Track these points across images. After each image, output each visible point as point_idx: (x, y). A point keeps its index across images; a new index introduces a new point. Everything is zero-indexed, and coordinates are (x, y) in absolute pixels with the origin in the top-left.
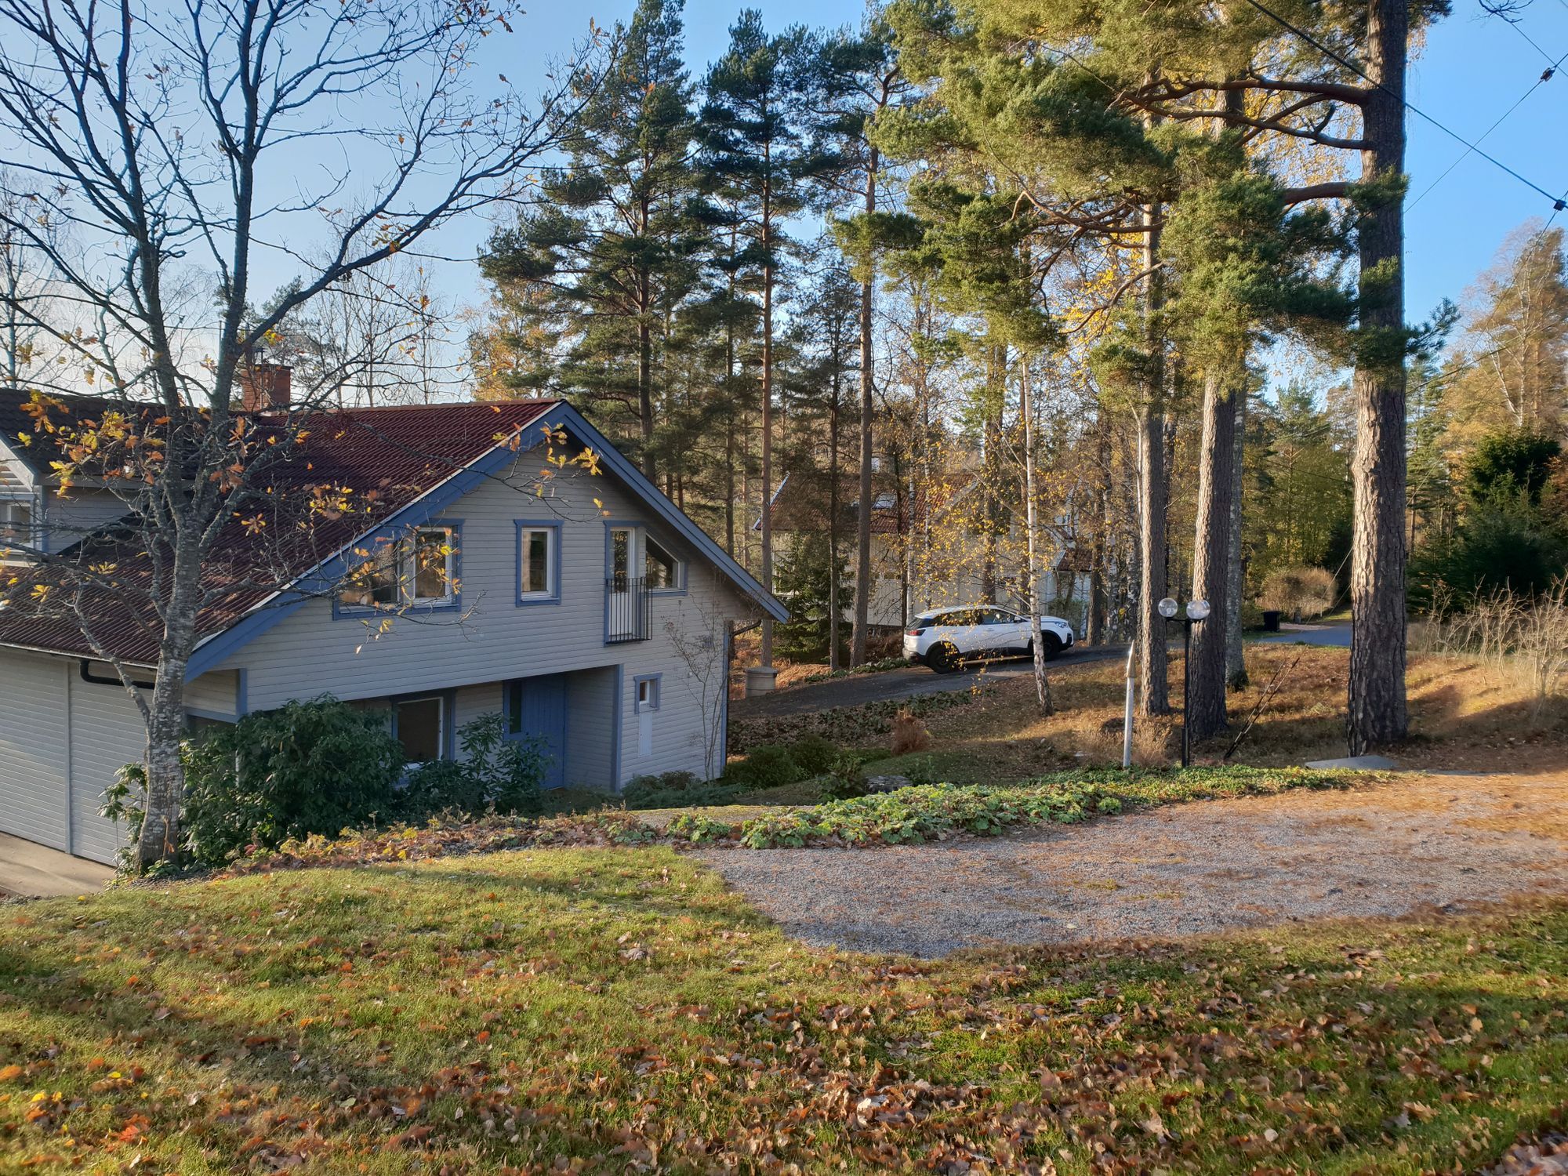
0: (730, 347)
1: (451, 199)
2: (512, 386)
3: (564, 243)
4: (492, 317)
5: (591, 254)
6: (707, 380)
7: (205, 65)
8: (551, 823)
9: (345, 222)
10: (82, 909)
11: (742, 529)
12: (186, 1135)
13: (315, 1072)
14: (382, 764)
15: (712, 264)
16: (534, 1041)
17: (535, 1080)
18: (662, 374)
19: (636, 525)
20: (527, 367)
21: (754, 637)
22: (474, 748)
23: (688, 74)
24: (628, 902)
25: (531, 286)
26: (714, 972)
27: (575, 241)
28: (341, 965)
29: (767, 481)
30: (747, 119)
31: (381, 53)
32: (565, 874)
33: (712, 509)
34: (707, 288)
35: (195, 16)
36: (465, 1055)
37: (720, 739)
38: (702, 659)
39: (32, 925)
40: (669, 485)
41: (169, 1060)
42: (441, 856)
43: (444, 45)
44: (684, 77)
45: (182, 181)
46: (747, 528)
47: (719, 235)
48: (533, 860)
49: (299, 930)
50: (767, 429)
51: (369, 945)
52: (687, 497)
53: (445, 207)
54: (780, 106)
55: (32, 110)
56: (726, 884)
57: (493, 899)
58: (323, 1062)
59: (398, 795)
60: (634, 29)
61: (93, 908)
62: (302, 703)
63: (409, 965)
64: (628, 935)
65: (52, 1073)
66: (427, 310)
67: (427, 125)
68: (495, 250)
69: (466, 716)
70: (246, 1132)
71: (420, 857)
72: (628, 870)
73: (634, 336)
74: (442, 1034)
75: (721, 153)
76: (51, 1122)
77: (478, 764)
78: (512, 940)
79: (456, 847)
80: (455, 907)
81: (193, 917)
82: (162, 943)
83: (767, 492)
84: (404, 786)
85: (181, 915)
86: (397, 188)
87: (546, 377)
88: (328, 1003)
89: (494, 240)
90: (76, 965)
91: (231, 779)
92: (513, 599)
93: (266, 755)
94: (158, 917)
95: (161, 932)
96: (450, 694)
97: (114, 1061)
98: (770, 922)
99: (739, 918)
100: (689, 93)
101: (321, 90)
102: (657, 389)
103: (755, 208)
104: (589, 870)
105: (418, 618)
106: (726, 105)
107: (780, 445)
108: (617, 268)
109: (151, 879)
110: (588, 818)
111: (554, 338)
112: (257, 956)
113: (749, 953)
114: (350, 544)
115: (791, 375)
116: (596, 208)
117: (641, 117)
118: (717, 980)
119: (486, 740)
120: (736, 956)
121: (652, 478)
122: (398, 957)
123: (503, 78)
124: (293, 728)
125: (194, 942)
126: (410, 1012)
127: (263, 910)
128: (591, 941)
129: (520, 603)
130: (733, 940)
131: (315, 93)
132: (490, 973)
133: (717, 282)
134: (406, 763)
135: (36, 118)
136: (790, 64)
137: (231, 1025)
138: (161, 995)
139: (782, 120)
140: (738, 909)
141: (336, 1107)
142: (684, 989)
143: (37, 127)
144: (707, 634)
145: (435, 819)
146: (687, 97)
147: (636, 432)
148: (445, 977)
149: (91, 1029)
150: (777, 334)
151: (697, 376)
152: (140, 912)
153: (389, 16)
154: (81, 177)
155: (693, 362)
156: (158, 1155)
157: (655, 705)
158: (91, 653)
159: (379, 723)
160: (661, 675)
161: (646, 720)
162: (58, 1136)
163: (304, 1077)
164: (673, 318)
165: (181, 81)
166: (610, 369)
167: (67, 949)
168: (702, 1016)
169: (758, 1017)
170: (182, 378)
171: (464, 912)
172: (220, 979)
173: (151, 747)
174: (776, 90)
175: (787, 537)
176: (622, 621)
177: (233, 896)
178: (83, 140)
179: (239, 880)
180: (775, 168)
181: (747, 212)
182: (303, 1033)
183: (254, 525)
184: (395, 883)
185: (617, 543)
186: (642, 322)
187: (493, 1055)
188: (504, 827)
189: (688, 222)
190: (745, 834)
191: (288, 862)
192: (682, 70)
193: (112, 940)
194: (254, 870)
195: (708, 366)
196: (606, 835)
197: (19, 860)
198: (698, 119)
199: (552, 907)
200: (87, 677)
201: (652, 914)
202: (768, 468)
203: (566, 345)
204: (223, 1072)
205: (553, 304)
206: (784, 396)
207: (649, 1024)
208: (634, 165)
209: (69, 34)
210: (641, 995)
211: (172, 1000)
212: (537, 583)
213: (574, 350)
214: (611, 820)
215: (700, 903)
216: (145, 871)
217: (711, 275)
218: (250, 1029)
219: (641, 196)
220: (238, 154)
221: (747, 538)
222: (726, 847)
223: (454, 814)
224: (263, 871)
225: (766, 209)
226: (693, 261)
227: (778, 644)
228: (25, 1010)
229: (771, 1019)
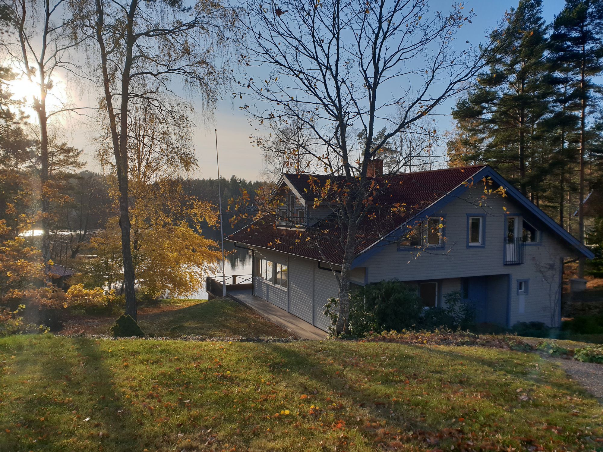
0: (563, 135)
1: (446, 92)
2: (464, 160)
3: (487, 101)
4: (456, 134)
5: (498, 105)
6: (551, 151)
7: (361, 58)
8: (484, 337)
9: (406, 105)
10: (321, 346)
11: (567, 216)
12: (357, 431)
13: (398, 419)
14: (415, 306)
15: (555, 101)
16: (482, 425)
17: (483, 442)
18: (530, 151)
19: (518, 215)
20: (471, 152)
21: (575, 265)
22: (450, 303)
23: (544, 22)
24: (520, 375)
25: (472, 120)
26: (564, 413)
27: (492, 100)
28: (405, 380)
29: (582, 194)
30: (574, 36)
31: (421, 42)
32: (491, 359)
33: (552, 207)
34: (552, 112)
35: (359, 43)
36: (454, 425)
37: (558, 309)
38: (549, 273)
39: (308, 349)
40: (532, 197)
41: (350, 403)
42: (440, 344)
43: (444, 34)
44: (543, 24)
45: (353, 100)
46: (570, 215)
47: (558, 89)
48: (477, 351)
49: (390, 365)
50: (582, 171)
51: (415, 375)
52: (540, 202)
53: (444, 95)
54: (590, 27)
55: (310, 84)
56: (568, 375)
57: (462, 364)
58: (401, 415)
59: (421, 318)
60: (519, 8)
61: (325, 346)
62: (387, 281)
63: (430, 385)
64: (521, 389)
65: (316, 400)
66: (436, 135)
67: (437, 66)
68: (458, 108)
69: (447, 290)
70: (376, 435)
71: (432, 343)
72: (519, 362)
73: (517, 136)
74: (444, 415)
75: (561, 53)
76: (316, 416)
77: (451, 310)
78: (470, 382)
79: (446, 342)
80: (447, 365)
81: (354, 354)
82: (346, 362)
83: (581, 199)
84: (423, 315)
85: (350, 352)
86: (425, 90)
87: (478, 156)
88: (402, 394)
89: (458, 104)
90: (321, 364)
91: (363, 306)
92: (466, 245)
93: (374, 299)
94: (344, 352)
95: (345, 358)
96: (441, 281)
97: (334, 399)
98: (592, 396)
99: (575, 392)
100: (545, 30)
101: (399, 59)
102: (527, 157)
103: (577, 74)
104: (502, 359)
105: (430, 252)
106: (563, 32)
107: (588, 177)
108: (510, 109)
109: (340, 338)
110: (500, 337)
111: (482, 140)
112: (376, 372)
113: (582, 408)
114: (405, 223)
115: (594, 145)
116: (502, 86)
117: (521, 45)
118: (566, 417)
119: (455, 300)
120: (575, 408)
121: (525, 194)
122: (426, 381)
123: (467, 42)
124: (384, 290)
125: (355, 363)
126: (432, 403)
127: (377, 355)
128: (504, 388)
129: (468, 247)
130: (573, 401)
131: (397, 61)
132: (462, 394)
133: (557, 109)
134: (423, 306)
135: (311, 86)
136: (595, 8)
137: (369, 395)
138: (346, 380)
139: (592, 33)
140: (575, 387)
141: (406, 433)
142: (549, 418)
143: (311, 89)
144: (552, 262)
145: (437, 330)
146: (544, 32)
147: (517, 176)
148: (444, 392)
149: (326, 387)
150: (587, 128)
151: (546, 150)
152: (338, 349)
153: (423, 27)
154: (323, 103)
155: (544, 144)
156: (349, 435)
157: (526, 292)
158: (323, 260)
159: (414, 290)
160: (529, 279)
161: (522, 298)
162: (318, 421)
163: (395, 420)
164: (535, 126)
165: (353, 65)
166: (506, 150)
167: (318, 358)
168: (559, 432)
169: (588, 438)
170: (352, 167)
171: (450, 368)
172: (364, 378)
173: (340, 293)
174: (589, 20)
175: (592, 220)
176: (511, 256)
177: (366, 349)
178: (325, 91)
179: (368, 343)
180: (588, 55)
181: (573, 76)
182: (393, 403)
183: (372, 217)
184: (423, 353)
185: (510, 222)
186: (521, 129)
187: (465, 428)
188: (464, 336)
189: (544, 85)
190: (576, 354)
191: (384, 339)
192: (542, 21)
193: (330, 358)
194: (373, 340)
195: (551, 145)
196: (508, 345)
197: (299, 325)
198: (549, 40)
199: (486, 371)
200: (320, 267)
201: (532, 382)
202: (582, 189)
203: (486, 142)
204: (367, 411)
205: (482, 126)
206: (591, 156)
207: (534, 429)
208: (518, 66)
209: (322, 57)
210: (528, 416)
211: (350, 383)
212: (475, 239)
213: (490, 144)
214: (510, 339)
215: (554, 381)
216: (338, 335)
217: (554, 106)
218: (375, 398)
219: (521, 77)
220: (371, 88)
221: (570, 220)
222: (566, 359)
223: (444, 328)
224: (376, 341)
225: (583, 74)
226: (545, 101)
227: (587, 269)
228: (307, 377)
229: (595, 440)
